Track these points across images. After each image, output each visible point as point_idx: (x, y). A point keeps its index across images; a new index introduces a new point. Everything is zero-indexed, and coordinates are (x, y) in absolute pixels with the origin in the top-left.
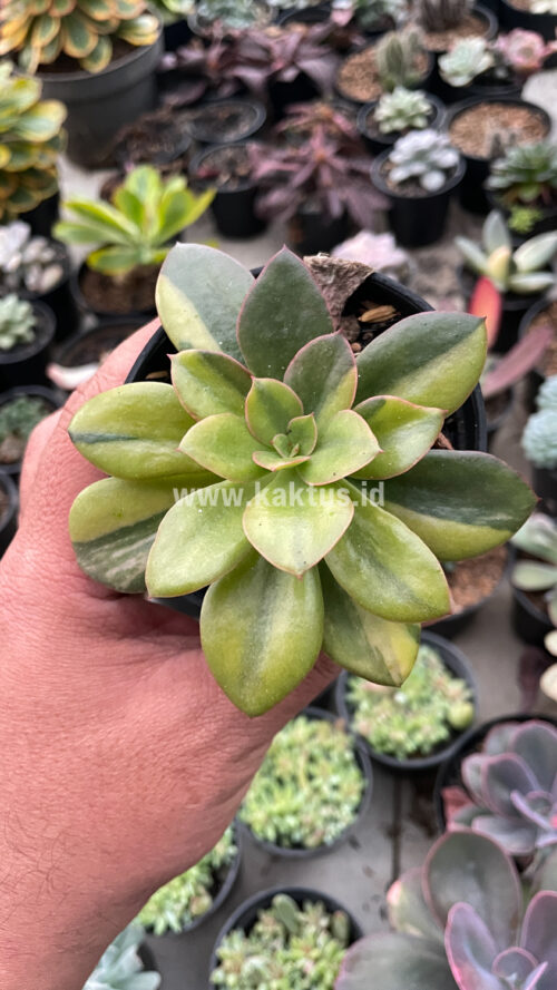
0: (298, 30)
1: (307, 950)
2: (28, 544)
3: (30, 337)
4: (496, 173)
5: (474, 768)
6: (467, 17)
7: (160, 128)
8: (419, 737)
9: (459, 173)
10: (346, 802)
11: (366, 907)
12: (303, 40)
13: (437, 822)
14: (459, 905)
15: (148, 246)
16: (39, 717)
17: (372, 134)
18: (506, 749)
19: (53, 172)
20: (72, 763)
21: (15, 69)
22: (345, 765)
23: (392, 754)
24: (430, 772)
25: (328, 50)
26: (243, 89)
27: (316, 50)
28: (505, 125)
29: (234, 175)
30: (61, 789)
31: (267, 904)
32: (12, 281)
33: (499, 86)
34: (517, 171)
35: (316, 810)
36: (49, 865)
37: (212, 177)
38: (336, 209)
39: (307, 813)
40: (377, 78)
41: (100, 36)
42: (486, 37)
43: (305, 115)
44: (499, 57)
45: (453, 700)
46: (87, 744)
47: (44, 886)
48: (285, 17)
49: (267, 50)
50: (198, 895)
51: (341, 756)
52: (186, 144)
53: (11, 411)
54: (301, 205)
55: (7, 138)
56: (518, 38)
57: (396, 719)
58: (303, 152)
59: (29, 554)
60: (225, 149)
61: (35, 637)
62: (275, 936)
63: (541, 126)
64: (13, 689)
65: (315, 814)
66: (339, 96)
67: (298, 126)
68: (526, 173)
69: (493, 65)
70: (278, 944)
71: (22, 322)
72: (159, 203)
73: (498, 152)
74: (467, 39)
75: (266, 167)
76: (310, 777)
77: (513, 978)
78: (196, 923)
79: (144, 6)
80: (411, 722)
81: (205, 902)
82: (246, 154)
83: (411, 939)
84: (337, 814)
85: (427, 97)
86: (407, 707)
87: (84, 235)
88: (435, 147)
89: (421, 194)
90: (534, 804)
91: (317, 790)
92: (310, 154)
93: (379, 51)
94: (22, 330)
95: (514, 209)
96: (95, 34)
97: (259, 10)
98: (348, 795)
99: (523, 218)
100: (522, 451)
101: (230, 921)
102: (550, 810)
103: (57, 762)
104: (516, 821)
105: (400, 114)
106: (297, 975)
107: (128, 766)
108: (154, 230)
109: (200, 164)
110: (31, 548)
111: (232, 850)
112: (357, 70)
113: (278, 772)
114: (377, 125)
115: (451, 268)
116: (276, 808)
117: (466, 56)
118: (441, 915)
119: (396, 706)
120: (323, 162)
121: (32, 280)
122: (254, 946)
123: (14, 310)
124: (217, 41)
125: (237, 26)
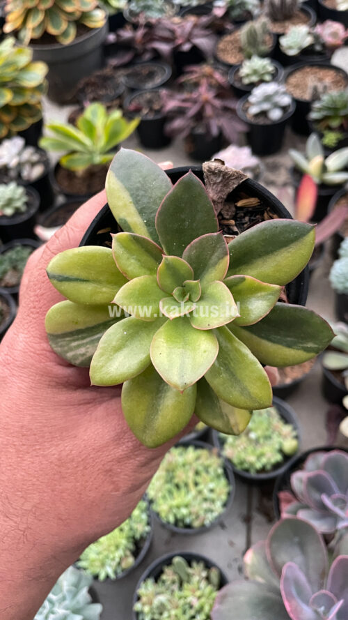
0: (192, 20)
1: (194, 591)
2: (22, 330)
3: (23, 209)
4: (315, 109)
5: (298, 480)
6: (297, 13)
7: (106, 79)
8: (264, 460)
9: (291, 110)
10: (218, 500)
11: (229, 566)
12: (195, 26)
13: (275, 514)
14: (289, 564)
15: (98, 153)
16: (23, 436)
17: (237, 85)
18: (318, 468)
19: (39, 106)
20: (42, 464)
21: (16, 42)
22: (218, 477)
23: (247, 470)
24: (270, 482)
25: (211, 32)
26: (157, 56)
27: (203, 32)
28: (320, 80)
29: (151, 109)
30: (35, 480)
31: (169, 562)
32: (13, 174)
33: (316, 56)
34: (328, 108)
35: (199, 504)
36: (25, 526)
37: (138, 111)
38: (215, 131)
39: (194, 506)
40: (241, 50)
41: (69, 22)
42: (309, 25)
43: (196, 72)
44: (317, 38)
45: (285, 437)
46: (53, 453)
47: (22, 539)
48: (184, 11)
49: (173, 32)
50: (126, 556)
51: (215, 471)
52: (122, 89)
53: (11, 254)
54: (193, 129)
55: (10, 85)
56: (329, 26)
57: (250, 449)
58: (194, 95)
59: (22, 337)
60: (146, 93)
61: (24, 387)
62: (173, 582)
63: (343, 81)
64: (8, 417)
65: (199, 507)
66: (217, 61)
67: (191, 79)
68: (333, 110)
69: (313, 43)
70: (176, 587)
71: (19, 199)
72: (105, 126)
73: (316, 97)
74: (297, 26)
75: (172, 104)
76: (196, 484)
77: (322, 609)
78: (125, 574)
79: (95, 3)
80: (259, 450)
81: (130, 561)
82: (159, 96)
83: (259, 584)
84: (212, 507)
85: (272, 62)
86: (257, 441)
87: (59, 145)
88: (276, 93)
89: (268, 122)
90: (336, 502)
91: (200, 492)
92: (199, 96)
93: (243, 33)
94: (19, 204)
95: (326, 132)
96: (65, 20)
97: (167, 7)
98: (219, 495)
99: (331, 138)
100: (329, 283)
101: (146, 572)
102: (345, 506)
103: (33, 463)
104: (324, 512)
105: (255, 72)
106: (187, 607)
107: (77, 467)
108: (102, 142)
109: (130, 102)
110: (23, 333)
111: (147, 529)
112: (228, 44)
113: (176, 481)
114: (241, 79)
115: (286, 169)
116: (175, 502)
117: (297, 37)
118: (277, 570)
119: (250, 440)
120: (207, 102)
121: (25, 173)
122: (160, 588)
123: (14, 192)
124: (141, 26)
125: (154, 16)
